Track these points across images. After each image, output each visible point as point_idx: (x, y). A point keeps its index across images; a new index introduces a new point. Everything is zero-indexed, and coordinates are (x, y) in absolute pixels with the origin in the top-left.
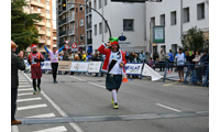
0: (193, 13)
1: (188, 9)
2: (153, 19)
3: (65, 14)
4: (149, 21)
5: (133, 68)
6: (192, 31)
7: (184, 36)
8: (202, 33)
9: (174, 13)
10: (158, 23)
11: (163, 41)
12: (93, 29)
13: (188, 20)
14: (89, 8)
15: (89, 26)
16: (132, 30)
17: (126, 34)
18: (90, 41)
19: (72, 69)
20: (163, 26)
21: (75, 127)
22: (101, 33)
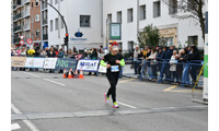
0: (150, 10)
1: (144, 7)
2: (110, 15)
3: (20, 9)
4: (105, 17)
5: (89, 64)
6: (148, 29)
7: (140, 34)
8: (157, 30)
9: (131, 10)
10: (114, 19)
11: (120, 38)
12: (49, 24)
13: (145, 18)
14: (45, 3)
15: (45, 21)
16: (89, 26)
17: (82, 30)
18: (46, 37)
19: (27, 65)
20: (120, 23)
21: (29, 124)
22: (57, 28)
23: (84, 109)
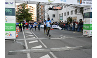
1: (68, 12)
2: (60, 14)
5: (55, 26)
6: (69, 17)
9: (65, 13)
11: (62, 20)
16: (55, 17)
18: (44, 20)
20: (62, 16)
21: (40, 41)
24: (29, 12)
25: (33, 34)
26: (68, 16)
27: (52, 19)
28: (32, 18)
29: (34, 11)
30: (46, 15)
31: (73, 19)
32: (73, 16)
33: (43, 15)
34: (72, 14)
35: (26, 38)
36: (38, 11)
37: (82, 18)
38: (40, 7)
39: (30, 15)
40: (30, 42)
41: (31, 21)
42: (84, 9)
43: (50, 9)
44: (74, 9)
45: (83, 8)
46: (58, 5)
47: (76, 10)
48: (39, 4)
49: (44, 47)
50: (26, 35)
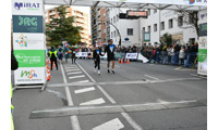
1: (163, 23)
2: (144, 28)
3: (95, 26)
4: (141, 29)
5: (133, 56)
6: (165, 35)
7: (161, 38)
8: (171, 36)
9: (156, 25)
11: (149, 41)
14: (108, 23)
15: (109, 33)
16: (132, 34)
17: (129, 37)
20: (149, 32)
21: (100, 88)
22: (115, 36)
23: (129, 80)
24: (74, 25)
25: (84, 73)
26: (163, 33)
27: (127, 39)
28: (80, 38)
29: (85, 22)
30: (112, 29)
31: (173, 38)
32: (174, 31)
33: (105, 31)
34: (171, 26)
35: (69, 81)
36: (94, 22)
37: (195, 35)
38: (99, 13)
39: (76, 31)
40: (76, 92)
41: (80, 43)
42: (200, 14)
43: (122, 16)
44: (176, 16)
45: (196, 12)
46: (140, 7)
47: (181, 18)
48: (95, 6)
49: (108, 102)
50: (67, 76)
